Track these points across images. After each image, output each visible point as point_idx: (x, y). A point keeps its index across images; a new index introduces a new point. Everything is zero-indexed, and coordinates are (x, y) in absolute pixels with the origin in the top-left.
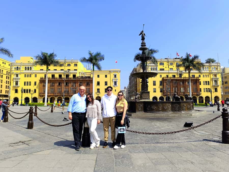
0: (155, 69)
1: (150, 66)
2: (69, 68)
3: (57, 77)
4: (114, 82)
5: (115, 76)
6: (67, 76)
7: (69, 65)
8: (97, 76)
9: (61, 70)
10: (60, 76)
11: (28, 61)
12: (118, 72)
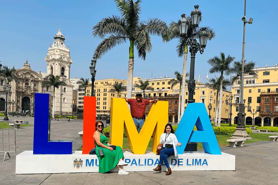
0: (252, 82)
1: (246, 78)
2: (163, 86)
4: (201, 100)
5: (203, 92)
6: (160, 94)
7: (163, 83)
8: (186, 93)
9: (158, 89)
10: (155, 94)
11: (135, 82)
12: (207, 88)
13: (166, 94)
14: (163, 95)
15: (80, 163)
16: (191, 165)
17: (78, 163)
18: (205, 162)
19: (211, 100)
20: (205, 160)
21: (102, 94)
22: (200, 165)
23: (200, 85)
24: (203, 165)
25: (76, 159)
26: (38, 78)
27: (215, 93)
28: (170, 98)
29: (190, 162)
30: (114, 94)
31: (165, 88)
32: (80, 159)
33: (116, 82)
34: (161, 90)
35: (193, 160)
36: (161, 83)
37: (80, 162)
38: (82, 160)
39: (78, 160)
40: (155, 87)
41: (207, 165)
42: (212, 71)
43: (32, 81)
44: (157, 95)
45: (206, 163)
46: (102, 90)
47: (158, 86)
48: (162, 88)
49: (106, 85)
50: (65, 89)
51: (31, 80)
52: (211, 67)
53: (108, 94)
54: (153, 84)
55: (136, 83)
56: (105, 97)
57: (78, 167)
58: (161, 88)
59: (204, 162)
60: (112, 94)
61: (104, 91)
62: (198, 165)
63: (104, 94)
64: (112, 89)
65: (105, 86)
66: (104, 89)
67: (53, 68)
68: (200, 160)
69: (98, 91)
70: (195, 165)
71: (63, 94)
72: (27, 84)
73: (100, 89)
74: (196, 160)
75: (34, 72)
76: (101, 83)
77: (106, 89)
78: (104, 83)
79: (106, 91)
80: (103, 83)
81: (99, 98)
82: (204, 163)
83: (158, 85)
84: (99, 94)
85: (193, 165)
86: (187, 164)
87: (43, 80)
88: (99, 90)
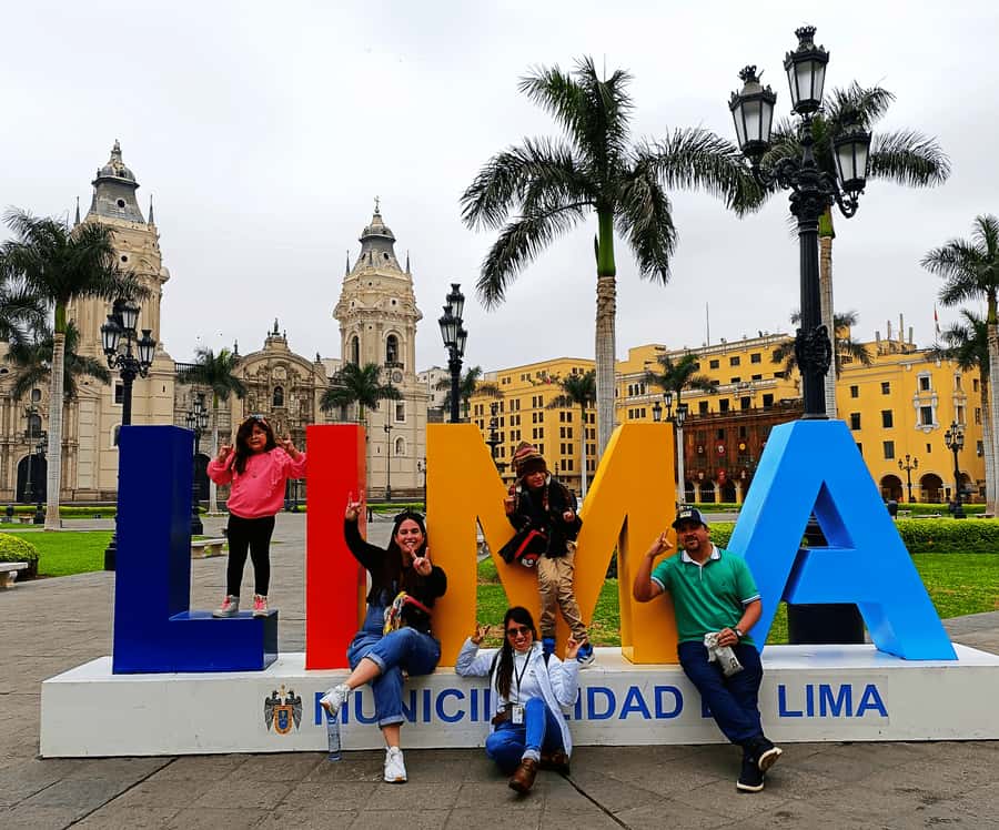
2: (757, 369)
3: (715, 411)
4: (919, 411)
5: (925, 383)
6: (745, 402)
7: (756, 358)
8: (849, 390)
9: (734, 380)
10: (724, 404)
11: (647, 363)
12: (938, 363)
13: (768, 399)
14: (758, 403)
15: (290, 711)
16: (800, 714)
17: (282, 711)
18: (873, 700)
19: (960, 408)
20: (871, 689)
21: (526, 418)
22: (849, 713)
23: (908, 353)
24: (860, 713)
25: (275, 693)
26: (313, 380)
27: (975, 381)
28: (788, 411)
29: (796, 701)
30: (569, 415)
31: (763, 378)
32: (291, 693)
33: (574, 370)
34: (747, 387)
35: (810, 688)
36: (745, 359)
37: (289, 708)
38: (299, 698)
39: (283, 697)
40: (724, 374)
41: (884, 713)
42: (952, 296)
43: (294, 390)
44: (735, 405)
45: (879, 706)
46: (526, 403)
47: (736, 372)
48: (750, 379)
49: (539, 384)
50: (399, 408)
51: (289, 388)
52: (942, 281)
53: (547, 414)
54: (714, 365)
55: (647, 366)
56: (538, 425)
57: (283, 726)
58: (746, 378)
59: (866, 697)
60: (562, 414)
61: (534, 405)
62: (836, 713)
63: (535, 415)
64: (562, 397)
65: (538, 388)
66: (534, 398)
67: (360, 342)
68: (846, 690)
69: (512, 409)
70: (823, 713)
71: (390, 427)
72: (278, 401)
73: (518, 401)
74: (825, 689)
75: (299, 358)
76: (523, 376)
77: (540, 398)
78: (533, 378)
79: (541, 405)
80: (529, 376)
81: (518, 432)
82: (864, 706)
83: (735, 368)
84: (518, 417)
85: (811, 713)
86: (783, 713)
87: (328, 384)
88: (516, 404)
